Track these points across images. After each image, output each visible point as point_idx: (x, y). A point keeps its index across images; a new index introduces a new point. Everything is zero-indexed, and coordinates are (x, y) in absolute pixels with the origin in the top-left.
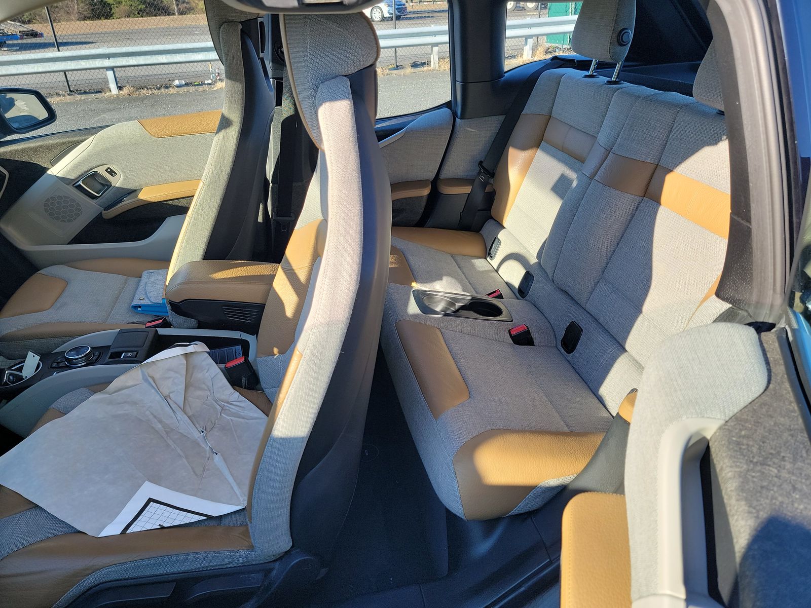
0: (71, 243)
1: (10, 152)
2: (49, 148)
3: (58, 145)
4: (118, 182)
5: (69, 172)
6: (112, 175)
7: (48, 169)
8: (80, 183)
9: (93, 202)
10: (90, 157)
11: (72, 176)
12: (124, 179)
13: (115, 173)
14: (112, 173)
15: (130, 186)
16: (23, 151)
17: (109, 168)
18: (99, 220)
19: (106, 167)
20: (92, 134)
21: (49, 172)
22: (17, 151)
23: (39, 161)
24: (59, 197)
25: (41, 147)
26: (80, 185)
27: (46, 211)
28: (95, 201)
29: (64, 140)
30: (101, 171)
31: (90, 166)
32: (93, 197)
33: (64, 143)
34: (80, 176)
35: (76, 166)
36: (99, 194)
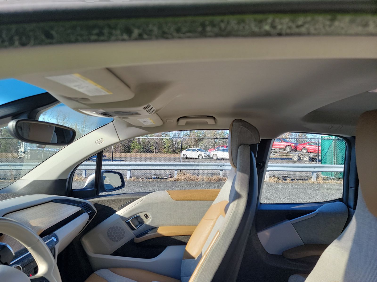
0: (112, 255)
1: (102, 201)
2: (120, 201)
3: (125, 199)
4: (148, 222)
5: (126, 214)
6: (146, 218)
7: (116, 211)
8: (130, 220)
9: (132, 232)
10: (139, 207)
11: (127, 216)
12: (152, 221)
13: (148, 217)
14: (147, 216)
15: (154, 225)
16: (108, 201)
17: (146, 214)
18: (131, 242)
19: (145, 213)
20: (143, 196)
21: (117, 213)
22: (105, 200)
23: (113, 207)
24: (117, 227)
25: (117, 200)
26: (129, 222)
27: (108, 233)
28: (133, 231)
29: (129, 197)
30: (142, 215)
31: (138, 212)
32: (133, 229)
33: (128, 199)
34: (131, 217)
35: (131, 212)
36: (136, 227)
